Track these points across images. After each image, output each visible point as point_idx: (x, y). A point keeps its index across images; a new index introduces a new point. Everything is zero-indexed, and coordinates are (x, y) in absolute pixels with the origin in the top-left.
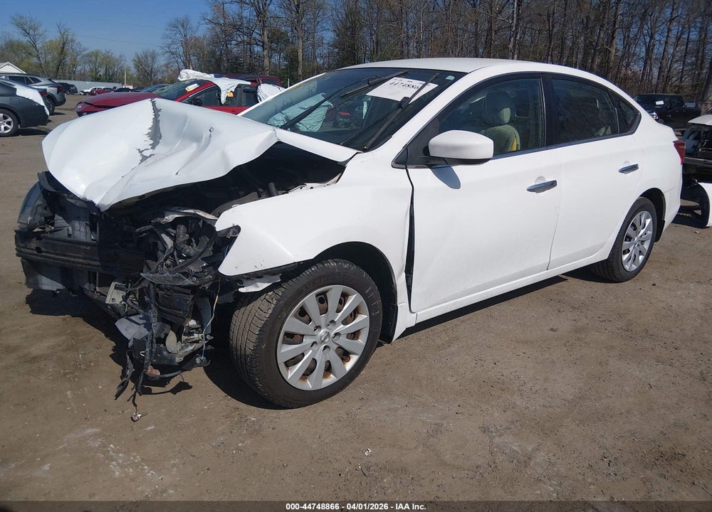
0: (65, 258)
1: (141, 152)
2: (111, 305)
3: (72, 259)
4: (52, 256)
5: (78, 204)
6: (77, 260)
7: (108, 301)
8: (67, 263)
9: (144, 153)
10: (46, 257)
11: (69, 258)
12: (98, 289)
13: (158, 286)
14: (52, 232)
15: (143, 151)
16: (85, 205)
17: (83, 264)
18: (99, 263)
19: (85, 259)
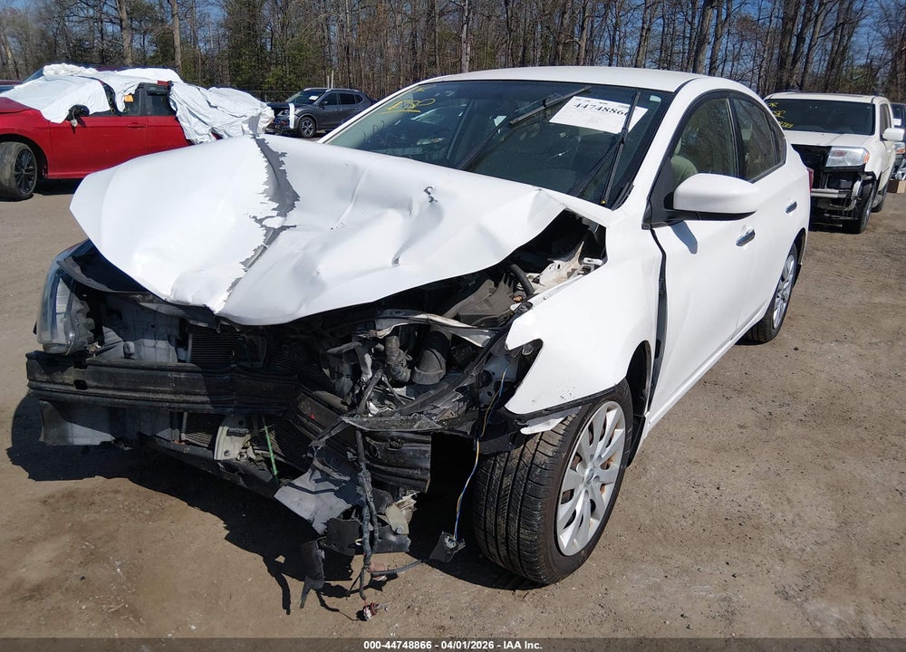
0: (137, 395)
1: (260, 221)
2: (226, 463)
3: (151, 396)
4: (110, 392)
5: (163, 309)
6: (160, 396)
7: (219, 455)
8: (144, 403)
9: (268, 223)
10: (96, 395)
11: (145, 395)
12: (184, 437)
13: (372, 434)
14: (99, 353)
15: (264, 219)
16: (180, 312)
17: (172, 401)
18: (206, 399)
19: (175, 393)
